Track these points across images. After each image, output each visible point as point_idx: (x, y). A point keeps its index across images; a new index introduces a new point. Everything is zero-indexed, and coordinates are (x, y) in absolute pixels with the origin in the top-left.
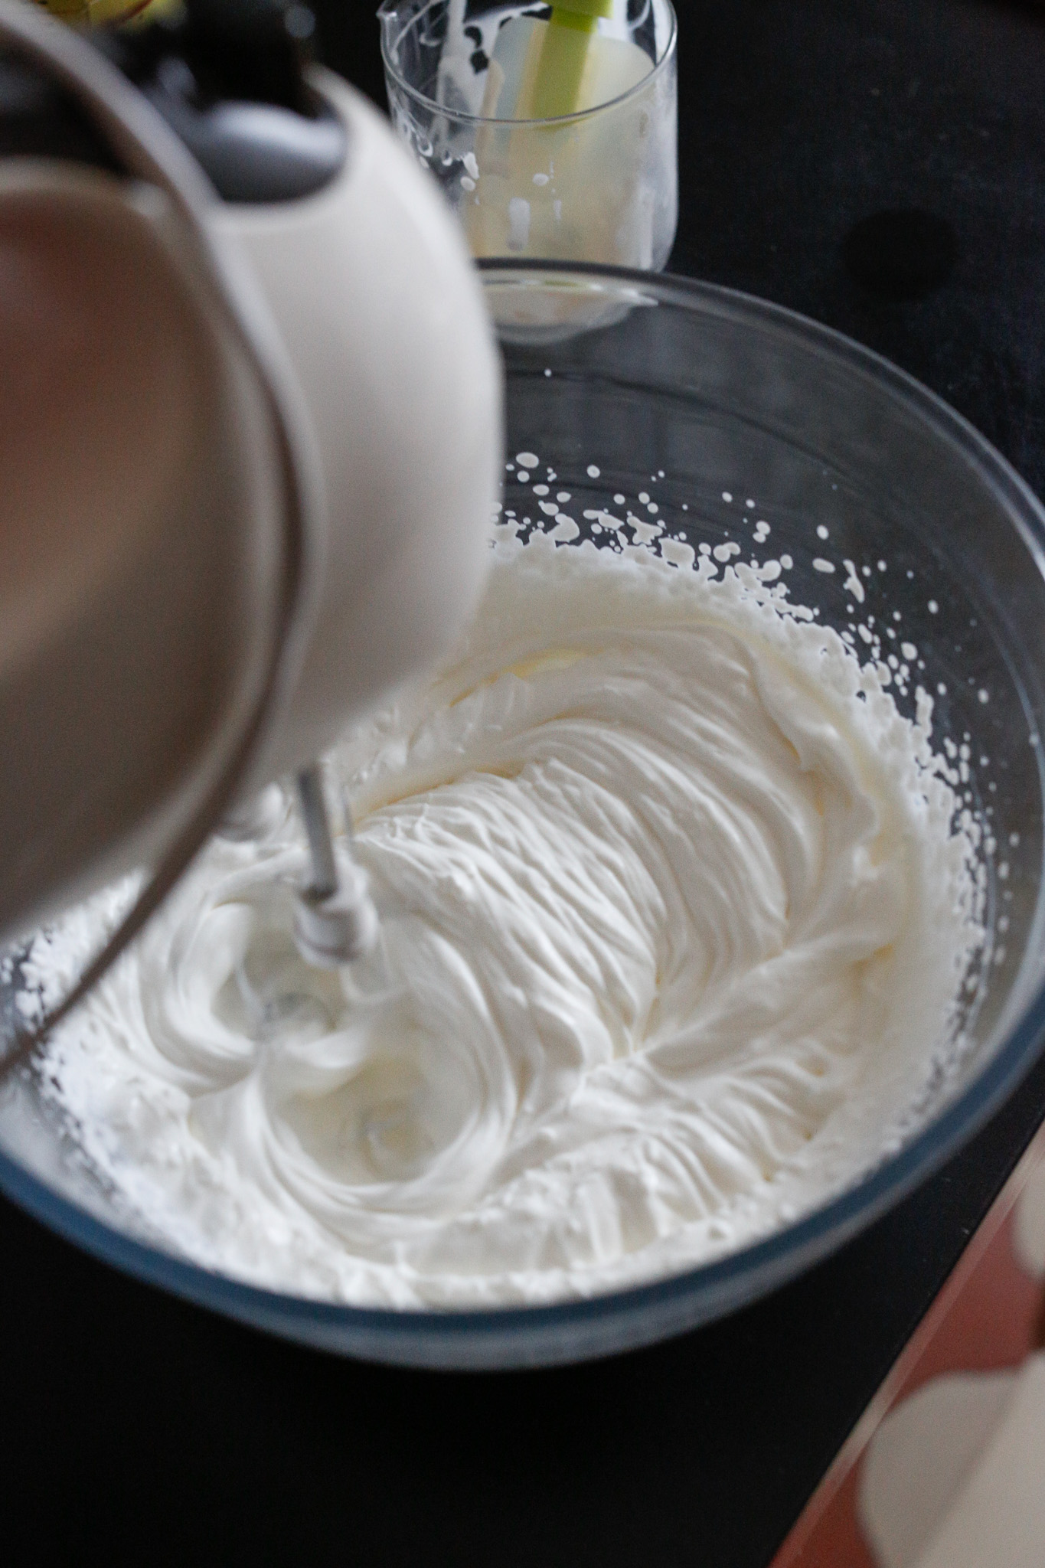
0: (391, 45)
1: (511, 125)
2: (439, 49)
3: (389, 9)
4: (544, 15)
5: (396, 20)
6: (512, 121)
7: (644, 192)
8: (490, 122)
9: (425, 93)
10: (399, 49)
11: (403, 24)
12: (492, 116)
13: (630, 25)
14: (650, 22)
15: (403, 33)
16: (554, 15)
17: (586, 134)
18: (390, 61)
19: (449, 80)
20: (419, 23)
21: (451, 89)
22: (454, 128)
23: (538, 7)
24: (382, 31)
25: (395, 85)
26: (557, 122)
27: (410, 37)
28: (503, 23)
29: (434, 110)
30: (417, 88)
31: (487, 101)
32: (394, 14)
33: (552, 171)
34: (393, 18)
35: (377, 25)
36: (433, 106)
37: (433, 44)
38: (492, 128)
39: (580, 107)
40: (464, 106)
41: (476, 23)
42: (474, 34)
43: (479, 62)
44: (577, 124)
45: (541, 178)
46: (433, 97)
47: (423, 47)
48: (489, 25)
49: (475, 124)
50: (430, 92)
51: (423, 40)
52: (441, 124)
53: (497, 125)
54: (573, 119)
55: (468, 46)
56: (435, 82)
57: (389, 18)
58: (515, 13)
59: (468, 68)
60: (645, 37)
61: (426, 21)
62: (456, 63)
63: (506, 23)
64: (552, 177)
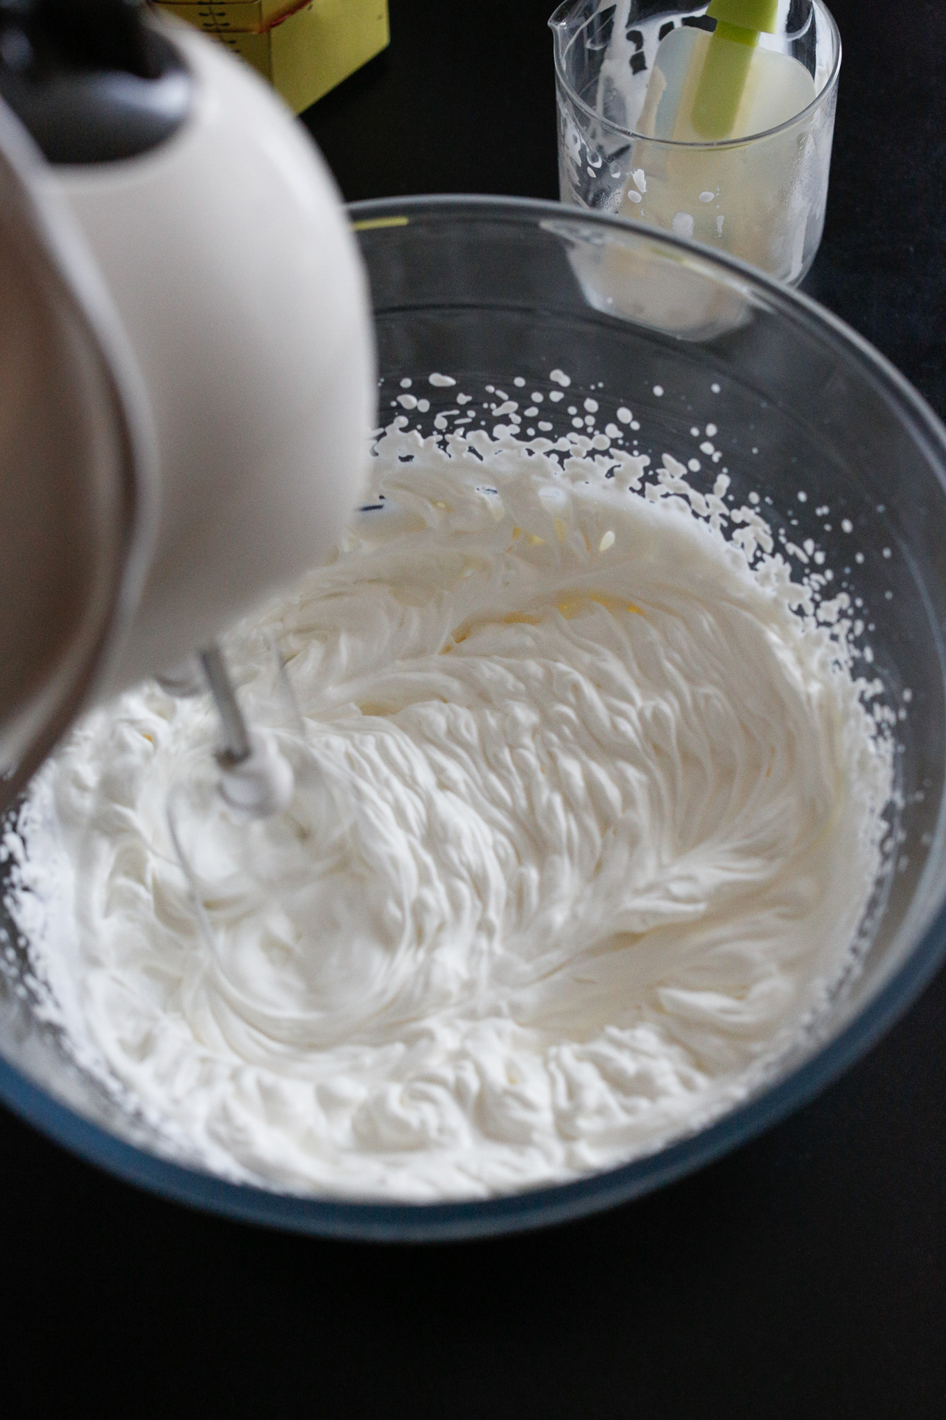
0: (563, 51)
2: (603, 51)
3: (559, 18)
4: (705, 23)
5: (565, 29)
9: (588, 101)
10: (567, 58)
13: (789, 37)
14: (810, 35)
15: (572, 41)
16: (716, 24)
18: (561, 69)
19: (609, 80)
20: (590, 27)
21: (610, 89)
23: (699, 13)
24: (554, 40)
25: (565, 96)
27: (580, 42)
28: (664, 27)
30: (580, 96)
32: (564, 23)
34: (562, 27)
35: (549, 33)
37: (598, 48)
41: (637, 28)
42: (636, 38)
43: (638, 63)
45: (708, 196)
46: (593, 103)
47: (591, 52)
48: (651, 30)
50: (591, 97)
51: (590, 44)
55: (630, 49)
56: (595, 86)
57: (559, 27)
58: (676, 19)
59: (628, 69)
60: (804, 51)
61: (595, 25)
62: (616, 66)
63: (667, 29)
64: (718, 194)
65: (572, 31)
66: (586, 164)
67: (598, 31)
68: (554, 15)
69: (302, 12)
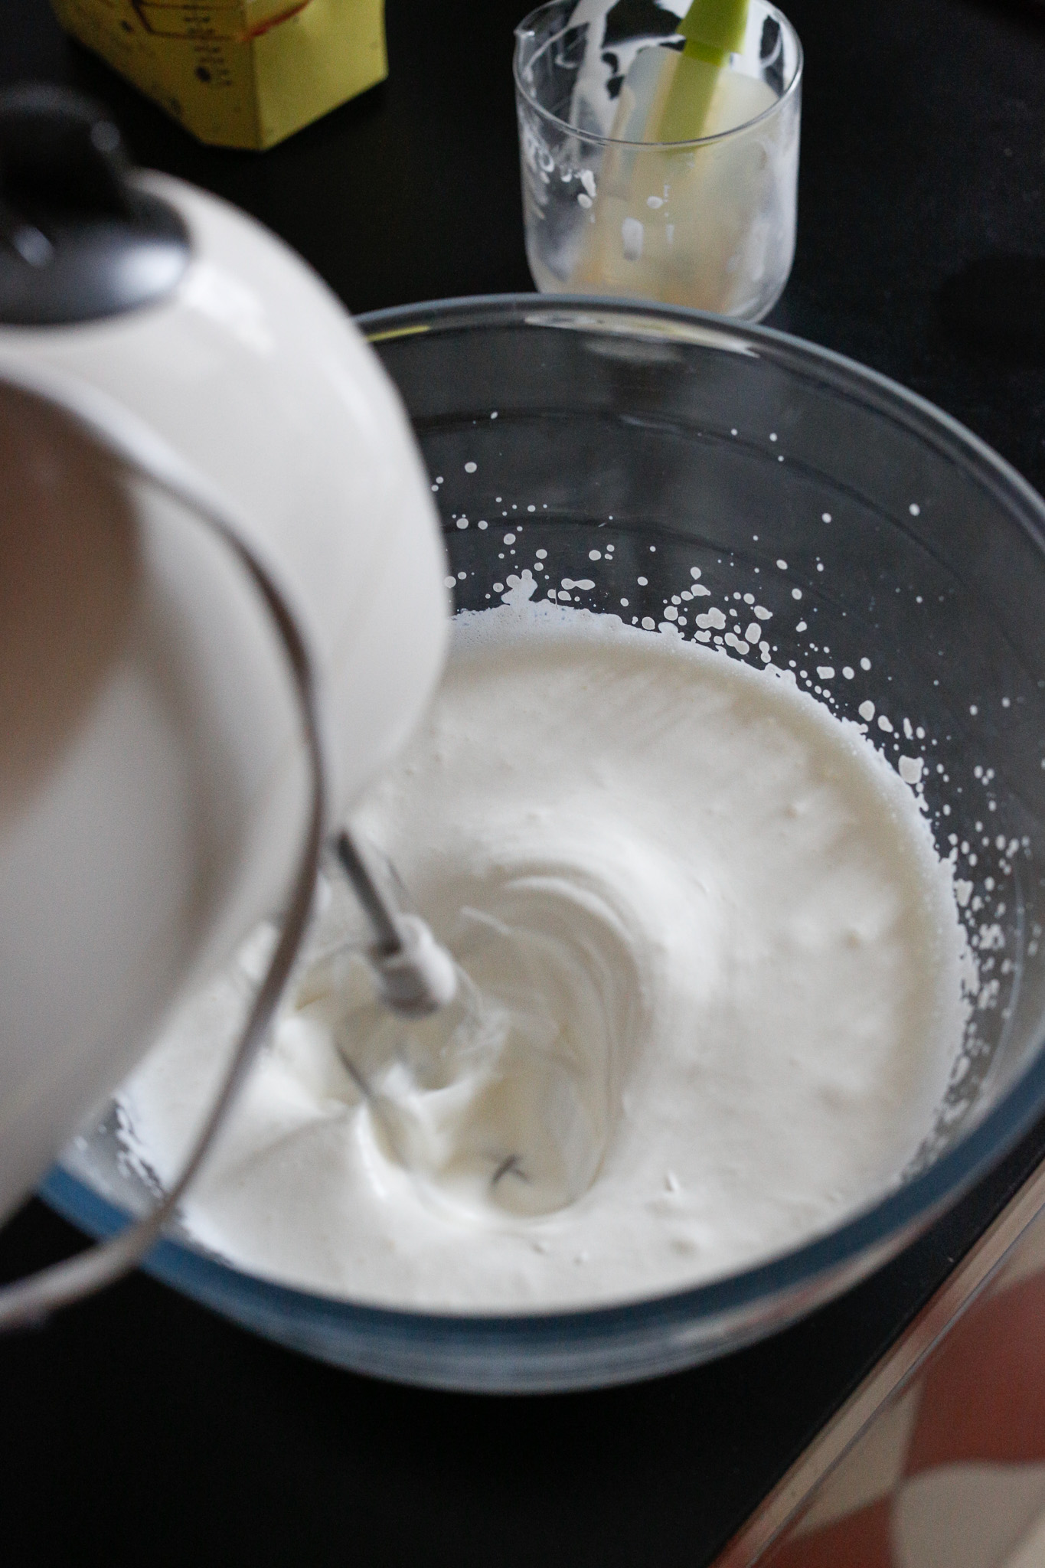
0: (525, 62)
1: (638, 148)
2: (575, 71)
3: (528, 28)
4: (679, 46)
5: (533, 39)
6: (639, 144)
7: (760, 228)
8: (621, 144)
9: (557, 114)
10: (534, 67)
11: (538, 46)
12: (620, 137)
13: (762, 63)
14: (780, 62)
15: (539, 53)
16: (687, 47)
17: (707, 162)
18: (523, 79)
19: (584, 103)
20: (554, 46)
21: (586, 111)
22: (586, 150)
24: (517, 48)
26: (680, 146)
27: (543, 59)
28: (640, 51)
29: (565, 131)
30: (548, 108)
31: (616, 125)
32: (531, 33)
33: (666, 195)
34: (529, 37)
35: (513, 41)
36: (567, 127)
37: (570, 66)
38: (619, 150)
40: (598, 129)
41: (613, 49)
42: (611, 60)
43: (614, 87)
44: (703, 149)
45: (656, 202)
46: (566, 119)
47: (556, 67)
48: (627, 52)
50: (563, 113)
51: (559, 60)
52: (573, 143)
53: (627, 147)
55: (605, 72)
56: (569, 104)
57: (525, 36)
58: (652, 42)
59: (603, 93)
60: (774, 75)
61: (561, 46)
62: (591, 85)
63: (642, 50)
64: (666, 201)
65: (539, 43)
68: (524, 22)
69: (288, 25)
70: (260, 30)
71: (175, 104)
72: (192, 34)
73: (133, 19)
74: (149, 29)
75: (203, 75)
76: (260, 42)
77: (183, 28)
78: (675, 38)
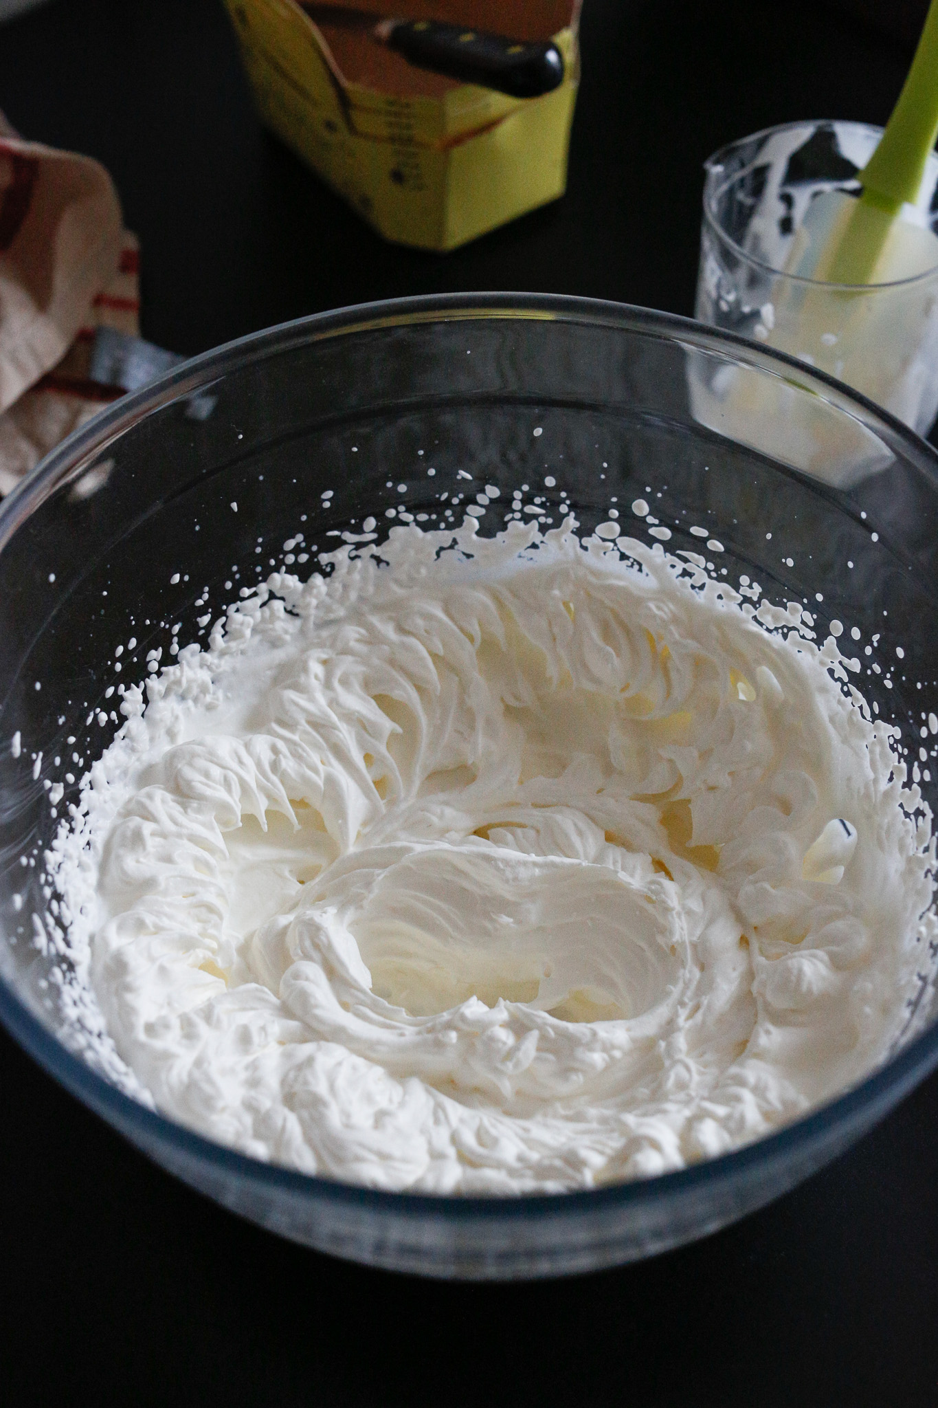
0: (713, 194)
1: (810, 285)
2: (753, 207)
3: (717, 162)
4: (856, 193)
5: (721, 173)
6: (810, 281)
7: (918, 368)
8: (790, 278)
9: (734, 239)
10: (720, 202)
12: (793, 272)
13: (932, 216)
15: (725, 187)
16: (866, 194)
17: (878, 306)
18: (710, 207)
19: (757, 238)
20: (742, 180)
21: (756, 242)
22: (754, 278)
24: (707, 181)
25: (710, 226)
26: (851, 289)
27: (731, 192)
29: (739, 257)
31: (789, 260)
32: (720, 168)
33: (839, 333)
34: (718, 171)
35: (703, 176)
36: (739, 252)
37: (749, 201)
38: (790, 283)
39: (875, 279)
40: (765, 259)
41: (790, 190)
42: (787, 200)
43: (786, 226)
44: (871, 293)
45: (829, 339)
46: (740, 245)
47: (741, 205)
48: (802, 195)
49: (775, 278)
50: (739, 241)
51: (741, 196)
52: (743, 271)
53: (794, 282)
54: (867, 289)
55: (779, 210)
56: (744, 234)
57: (716, 170)
58: (827, 187)
59: (776, 230)
61: (748, 179)
62: (765, 223)
63: (816, 195)
64: (840, 339)
65: (727, 177)
66: (720, 297)
67: (749, 183)
68: (714, 157)
69: (484, 138)
70: (458, 140)
71: (366, 201)
72: (392, 139)
73: (339, 121)
74: (352, 129)
75: (397, 177)
76: (457, 152)
77: (385, 132)
78: (852, 184)
